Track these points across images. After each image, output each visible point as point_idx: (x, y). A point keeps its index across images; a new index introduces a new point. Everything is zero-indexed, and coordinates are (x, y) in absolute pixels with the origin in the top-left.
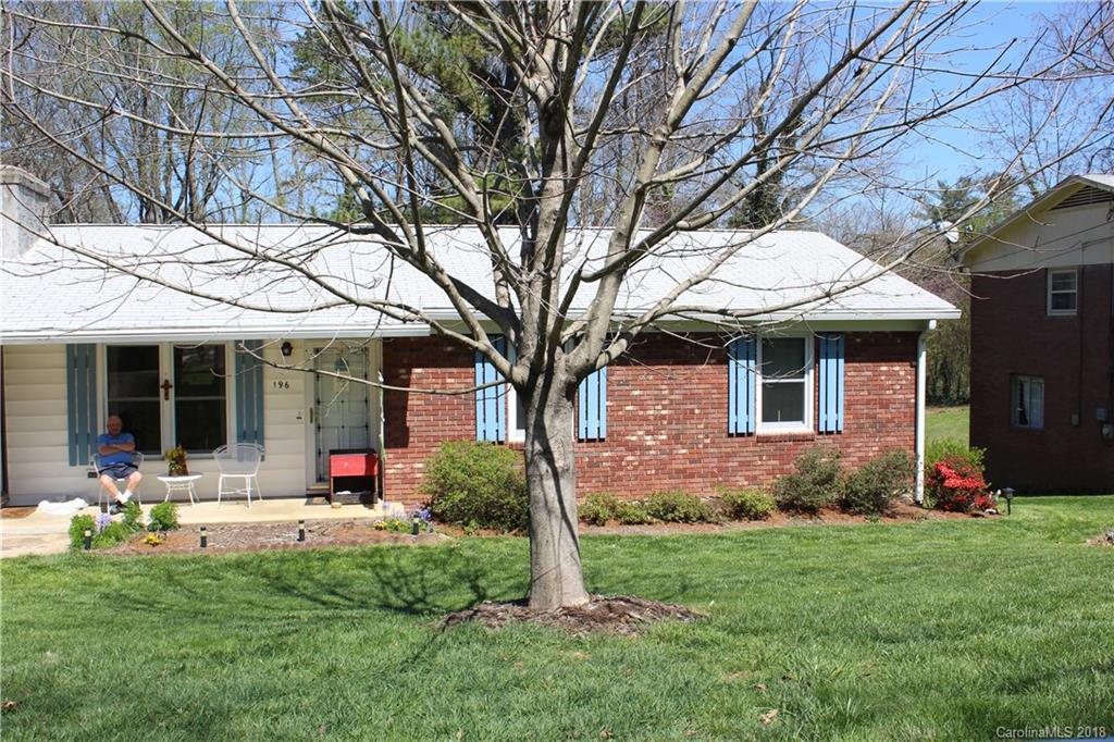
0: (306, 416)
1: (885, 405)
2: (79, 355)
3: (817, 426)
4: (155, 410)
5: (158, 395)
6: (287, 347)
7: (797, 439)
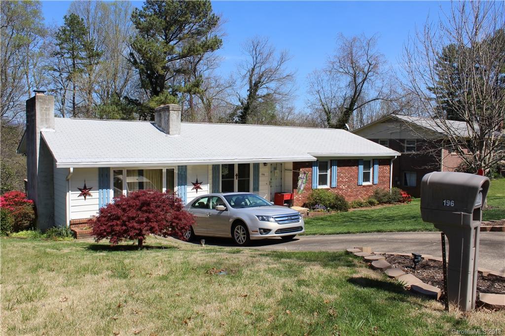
0: (268, 183)
1: (385, 177)
2: (215, 167)
3: (373, 183)
4: (233, 182)
5: (234, 178)
6: (265, 164)
7: (369, 186)
